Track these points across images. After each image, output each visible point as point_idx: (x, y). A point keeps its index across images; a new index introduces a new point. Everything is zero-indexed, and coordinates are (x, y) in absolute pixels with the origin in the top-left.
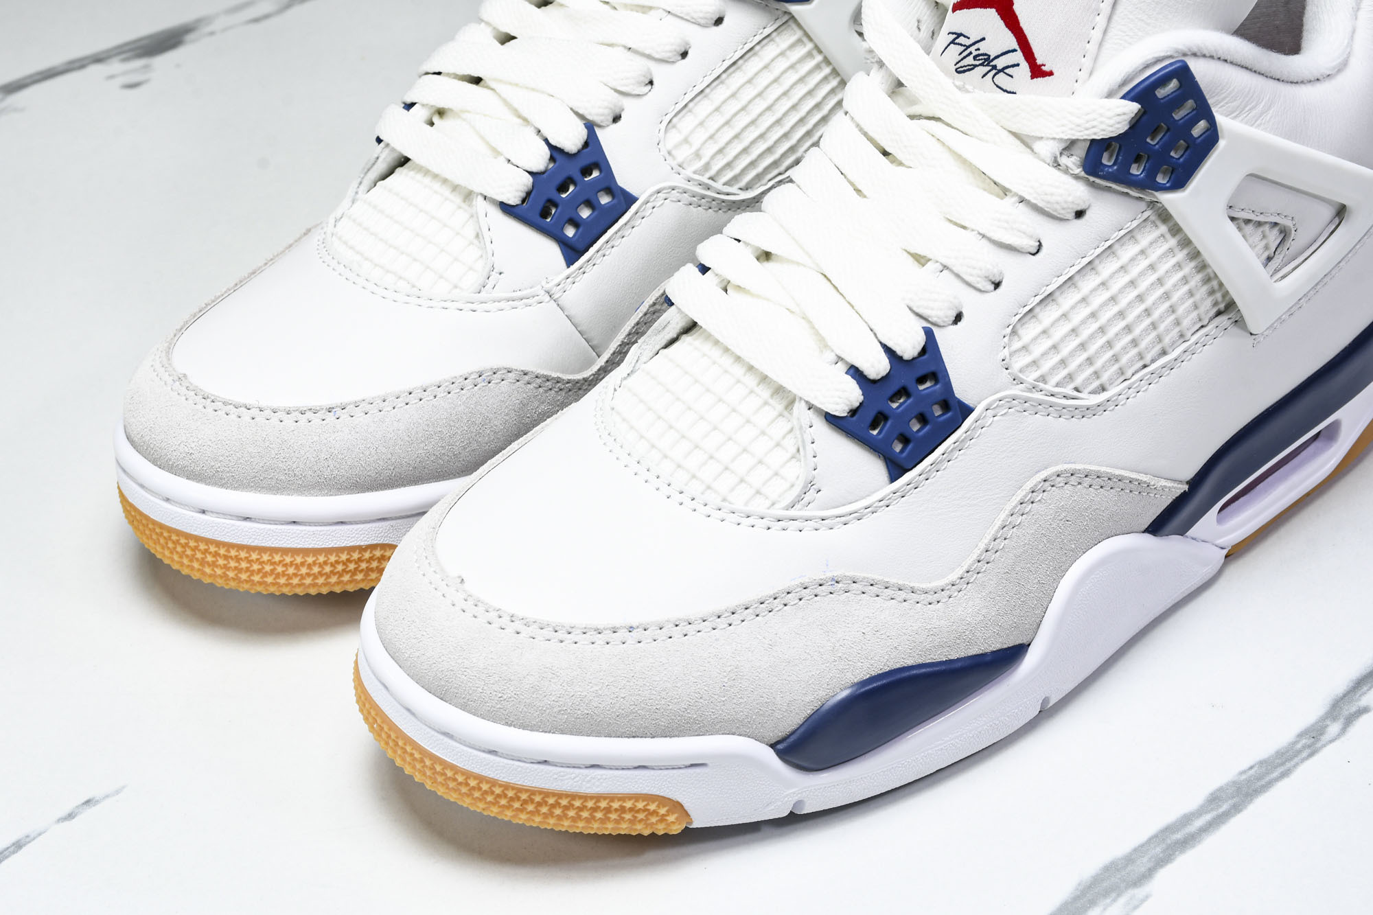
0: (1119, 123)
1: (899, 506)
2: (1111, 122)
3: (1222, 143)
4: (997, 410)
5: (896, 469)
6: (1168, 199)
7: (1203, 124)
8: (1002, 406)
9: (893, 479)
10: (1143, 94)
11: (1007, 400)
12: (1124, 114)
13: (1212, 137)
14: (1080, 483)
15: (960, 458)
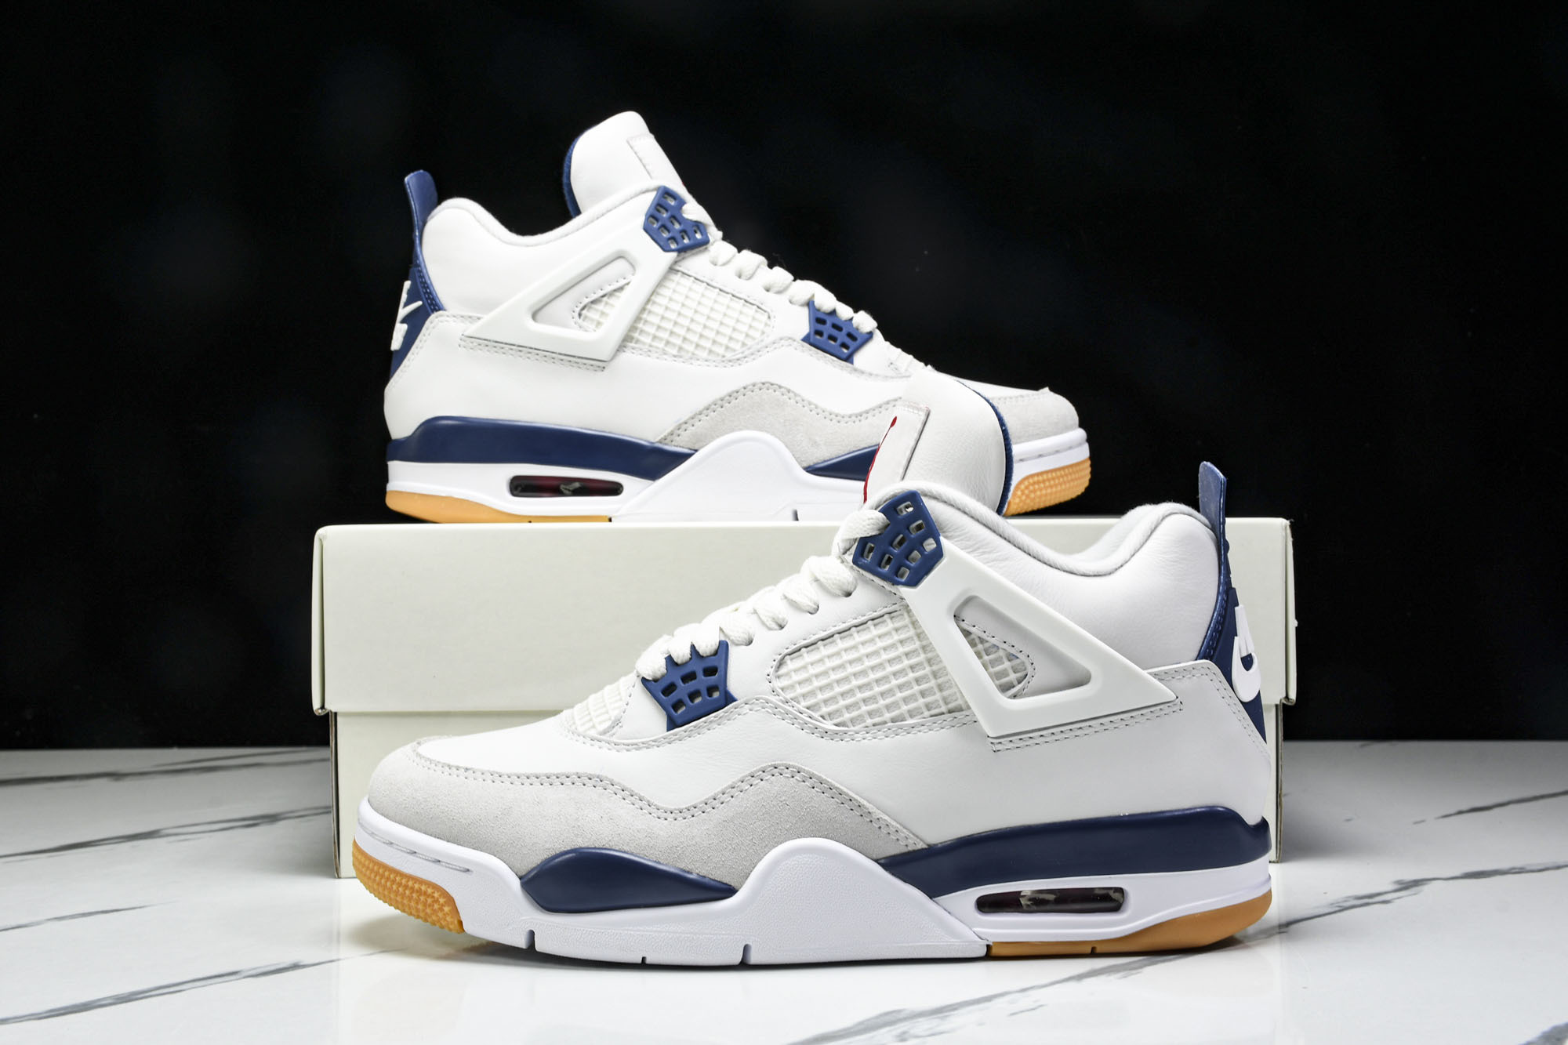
0: (869, 525)
1: (666, 748)
2: (864, 523)
3: (944, 562)
4: (753, 705)
5: (672, 724)
6: (904, 591)
7: (931, 541)
8: (757, 704)
9: (668, 730)
10: (891, 508)
11: (761, 701)
12: (872, 519)
13: (938, 554)
14: (804, 781)
15: (717, 729)
